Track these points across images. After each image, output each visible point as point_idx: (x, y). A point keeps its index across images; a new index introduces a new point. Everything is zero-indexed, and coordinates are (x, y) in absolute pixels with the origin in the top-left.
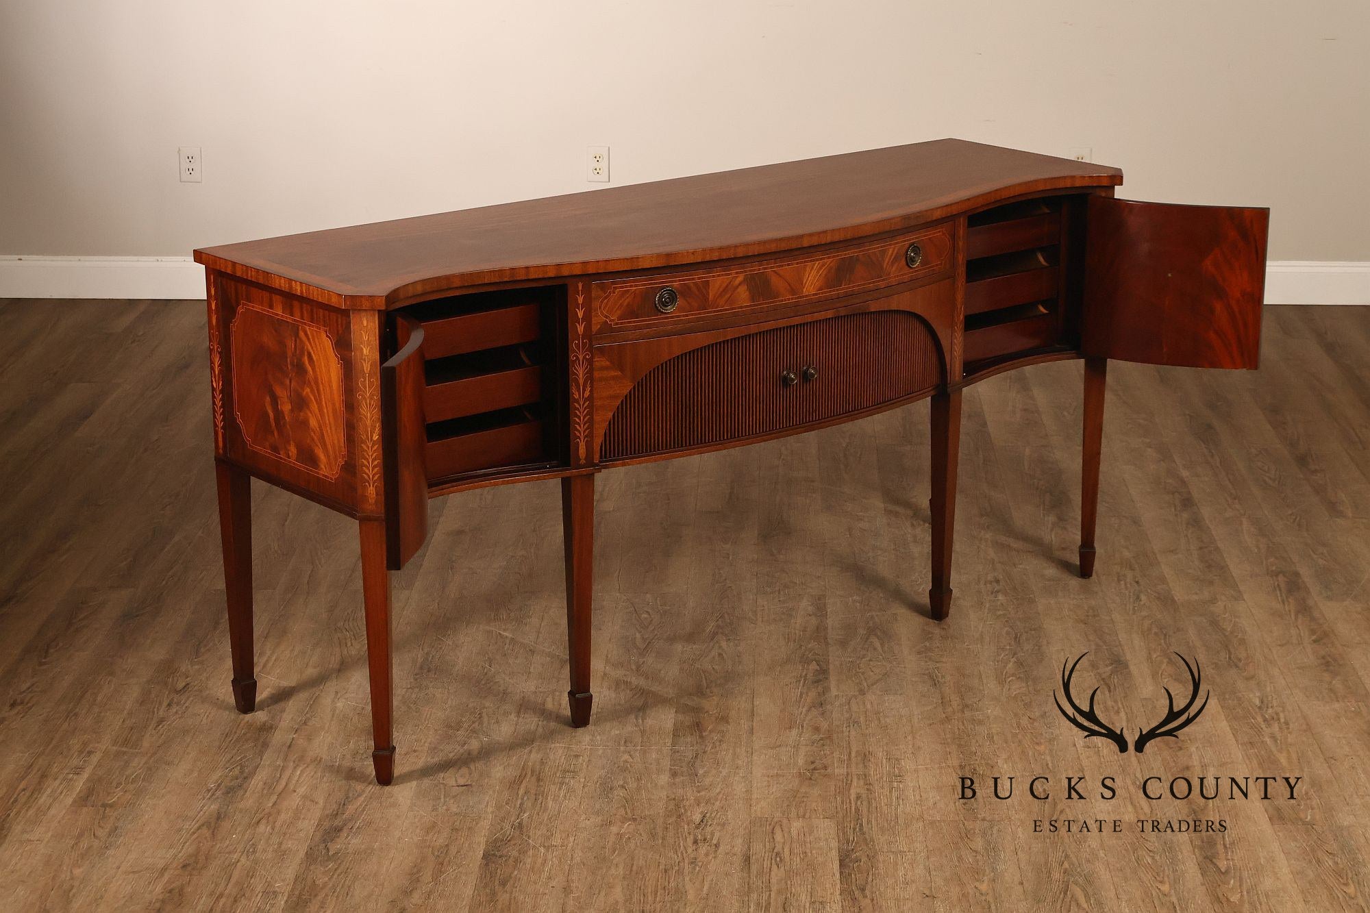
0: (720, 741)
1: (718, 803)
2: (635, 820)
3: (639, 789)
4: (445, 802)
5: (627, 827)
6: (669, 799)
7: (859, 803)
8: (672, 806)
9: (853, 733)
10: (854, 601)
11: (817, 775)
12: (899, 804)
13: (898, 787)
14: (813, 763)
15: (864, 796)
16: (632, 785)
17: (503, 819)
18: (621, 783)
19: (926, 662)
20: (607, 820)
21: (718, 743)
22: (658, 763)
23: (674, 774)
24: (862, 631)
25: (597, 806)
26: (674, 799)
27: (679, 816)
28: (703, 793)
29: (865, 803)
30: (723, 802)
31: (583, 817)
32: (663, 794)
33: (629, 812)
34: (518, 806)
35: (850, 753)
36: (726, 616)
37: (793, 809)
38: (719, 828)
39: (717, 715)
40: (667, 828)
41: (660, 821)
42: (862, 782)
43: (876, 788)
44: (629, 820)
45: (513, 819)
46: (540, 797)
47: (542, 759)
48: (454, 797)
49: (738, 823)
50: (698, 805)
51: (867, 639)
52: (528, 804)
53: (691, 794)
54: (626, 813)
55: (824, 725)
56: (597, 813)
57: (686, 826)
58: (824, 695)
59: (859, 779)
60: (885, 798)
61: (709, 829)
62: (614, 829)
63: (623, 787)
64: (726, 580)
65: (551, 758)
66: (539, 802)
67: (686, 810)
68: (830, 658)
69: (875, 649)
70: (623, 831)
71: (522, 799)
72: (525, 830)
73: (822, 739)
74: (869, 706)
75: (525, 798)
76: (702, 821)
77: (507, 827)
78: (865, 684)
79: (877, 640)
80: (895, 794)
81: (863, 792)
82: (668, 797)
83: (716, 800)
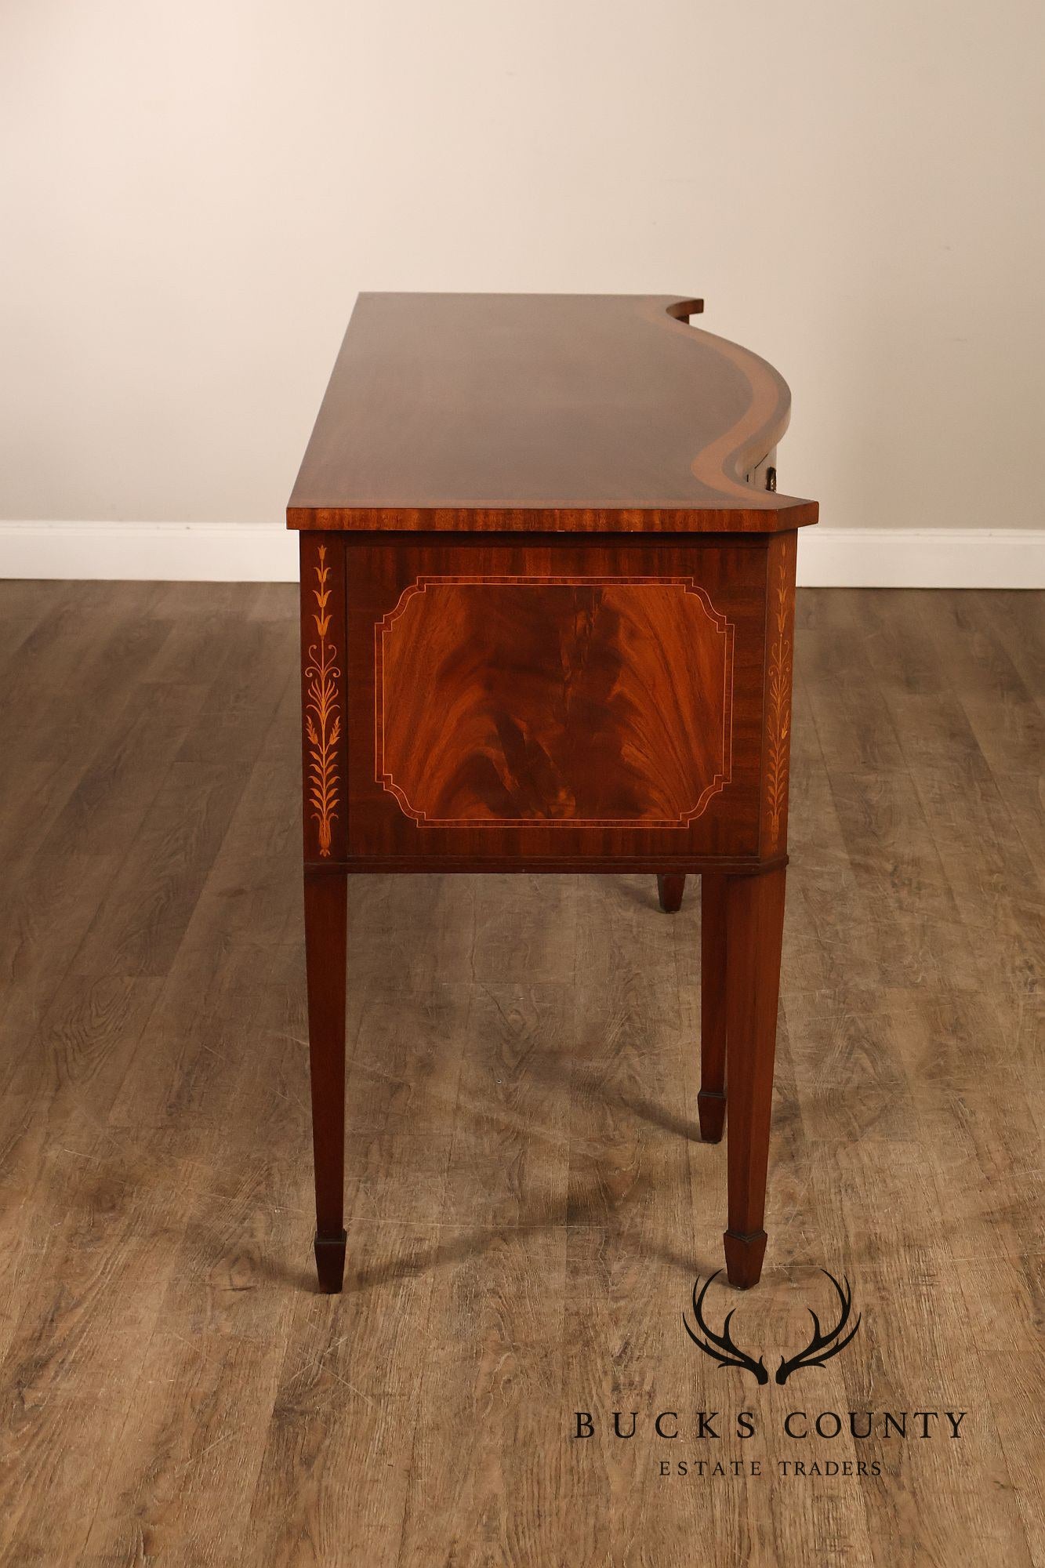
0: (642, 1216)
1: (646, 1320)
2: (516, 1349)
3: (520, 1297)
4: (213, 1318)
5: (505, 1363)
6: (570, 1314)
7: (870, 1321)
8: (574, 1325)
9: (847, 1204)
10: (824, 996)
11: (798, 1273)
12: (934, 1323)
13: (929, 1295)
14: (790, 1252)
15: (877, 1309)
16: (510, 1289)
17: (306, 1347)
18: (491, 1285)
19: (944, 1090)
20: (472, 1348)
21: (638, 1220)
22: (548, 1253)
23: (575, 1271)
24: (840, 1042)
25: (456, 1325)
26: (577, 1314)
27: (587, 1344)
28: (622, 1303)
29: (880, 1321)
30: (655, 1319)
31: (434, 1344)
32: (560, 1305)
33: (507, 1338)
34: (329, 1323)
35: (847, 1236)
36: (635, 1017)
37: (767, 1331)
38: (652, 1363)
39: (634, 1173)
40: (569, 1364)
41: (557, 1355)
42: (870, 1286)
43: (895, 1295)
44: (508, 1349)
45: (321, 1346)
46: (364, 1309)
47: (365, 1245)
48: (229, 1308)
49: (682, 1355)
50: (616, 1323)
51: (850, 1054)
52: (345, 1321)
53: (603, 1307)
54: (502, 1339)
55: (802, 1192)
56: (458, 1336)
57: (599, 1361)
58: (795, 1140)
59: (866, 1282)
60: (910, 1312)
61: (635, 1366)
62: (484, 1365)
63: (494, 1292)
64: (630, 963)
65: (380, 1242)
66: (363, 1318)
67: (597, 1334)
68: (798, 1083)
69: (863, 1070)
70: (498, 1368)
71: (336, 1313)
72: (340, 1366)
73: (799, 1214)
74: (866, 1159)
75: (341, 1311)
76: (624, 1351)
77: (313, 1361)
78: (855, 1124)
79: (864, 1055)
80: (925, 1306)
81: (874, 1301)
82: (566, 1310)
83: (644, 1314)
